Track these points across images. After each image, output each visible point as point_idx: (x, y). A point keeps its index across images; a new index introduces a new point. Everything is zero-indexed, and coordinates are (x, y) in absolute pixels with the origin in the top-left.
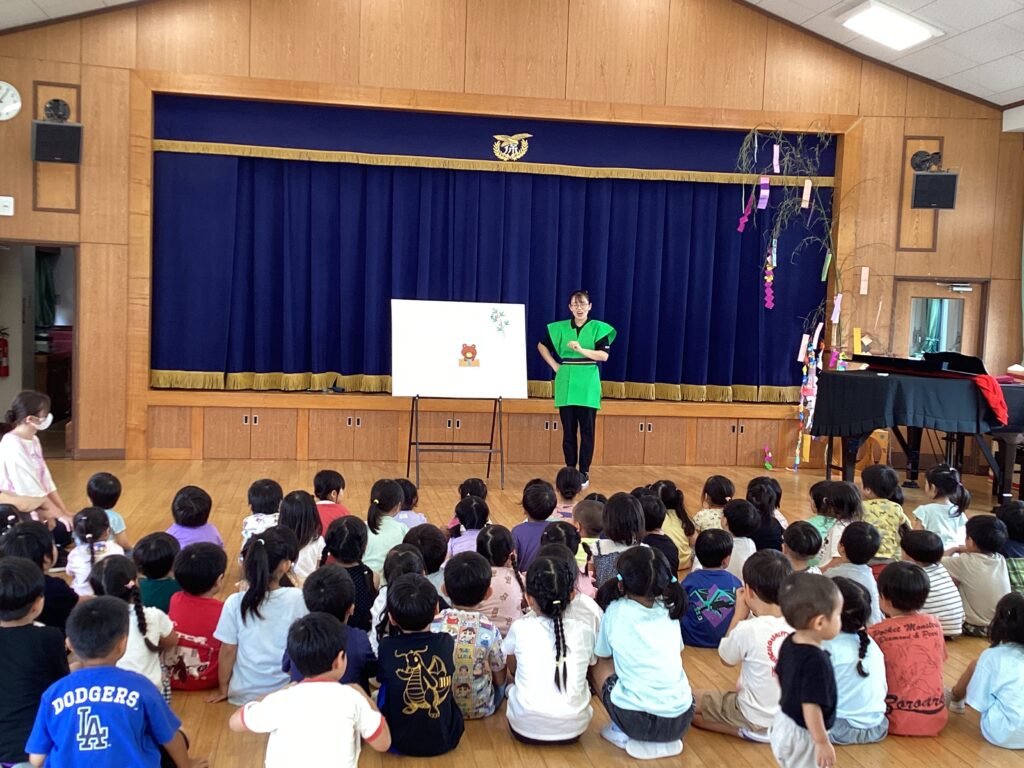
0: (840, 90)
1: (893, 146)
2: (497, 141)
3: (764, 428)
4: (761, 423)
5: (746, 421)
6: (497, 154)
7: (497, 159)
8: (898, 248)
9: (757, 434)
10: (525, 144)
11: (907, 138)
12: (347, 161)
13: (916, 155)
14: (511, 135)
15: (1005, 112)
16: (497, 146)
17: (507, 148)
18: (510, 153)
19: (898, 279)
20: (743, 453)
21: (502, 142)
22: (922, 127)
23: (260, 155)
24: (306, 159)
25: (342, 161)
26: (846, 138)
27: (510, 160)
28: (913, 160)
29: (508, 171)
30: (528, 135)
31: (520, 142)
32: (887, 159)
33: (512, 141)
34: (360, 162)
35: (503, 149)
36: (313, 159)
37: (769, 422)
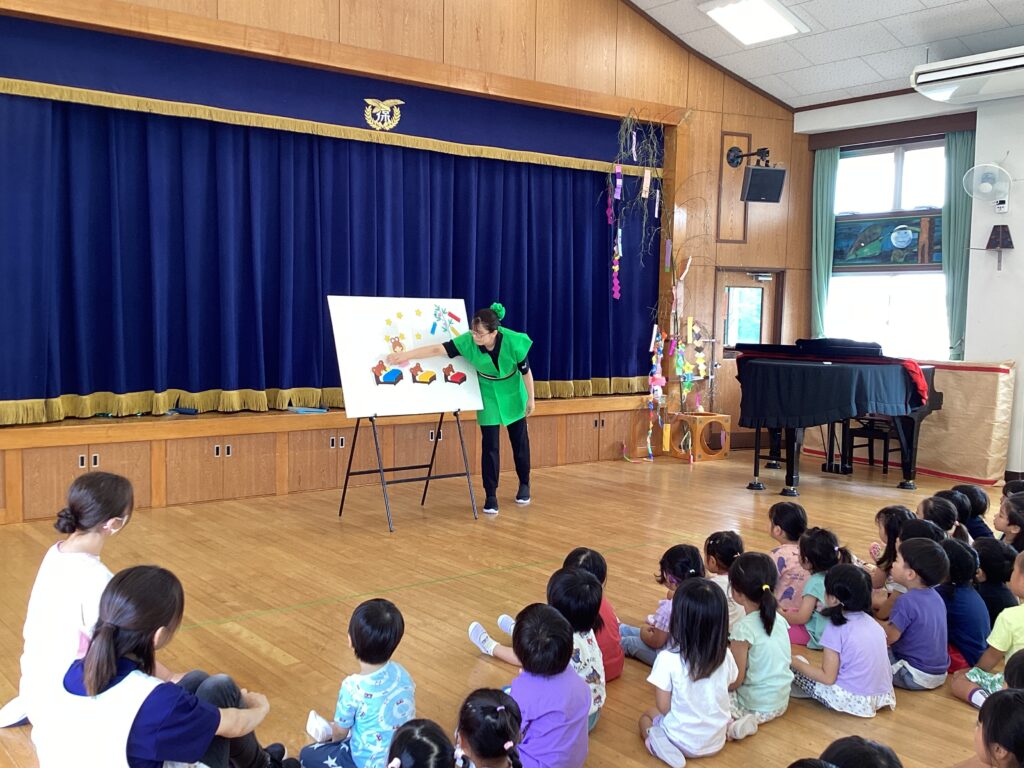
0: (673, 81)
1: (713, 141)
2: (368, 105)
3: (619, 420)
4: (617, 415)
5: (606, 414)
6: (369, 122)
7: (368, 127)
8: (718, 240)
9: (615, 426)
10: (397, 111)
11: (724, 134)
12: (198, 116)
13: (730, 151)
14: (382, 101)
15: (796, 115)
16: (368, 111)
17: (378, 115)
18: (382, 121)
19: (718, 269)
20: (604, 447)
21: (373, 107)
22: (734, 125)
23: (84, 102)
24: (146, 110)
25: (192, 116)
26: (678, 130)
27: (382, 130)
28: (728, 155)
29: (381, 142)
30: (400, 102)
31: (392, 108)
32: (709, 152)
33: (383, 107)
34: (215, 119)
35: (374, 116)
36: (155, 112)
37: (623, 414)
